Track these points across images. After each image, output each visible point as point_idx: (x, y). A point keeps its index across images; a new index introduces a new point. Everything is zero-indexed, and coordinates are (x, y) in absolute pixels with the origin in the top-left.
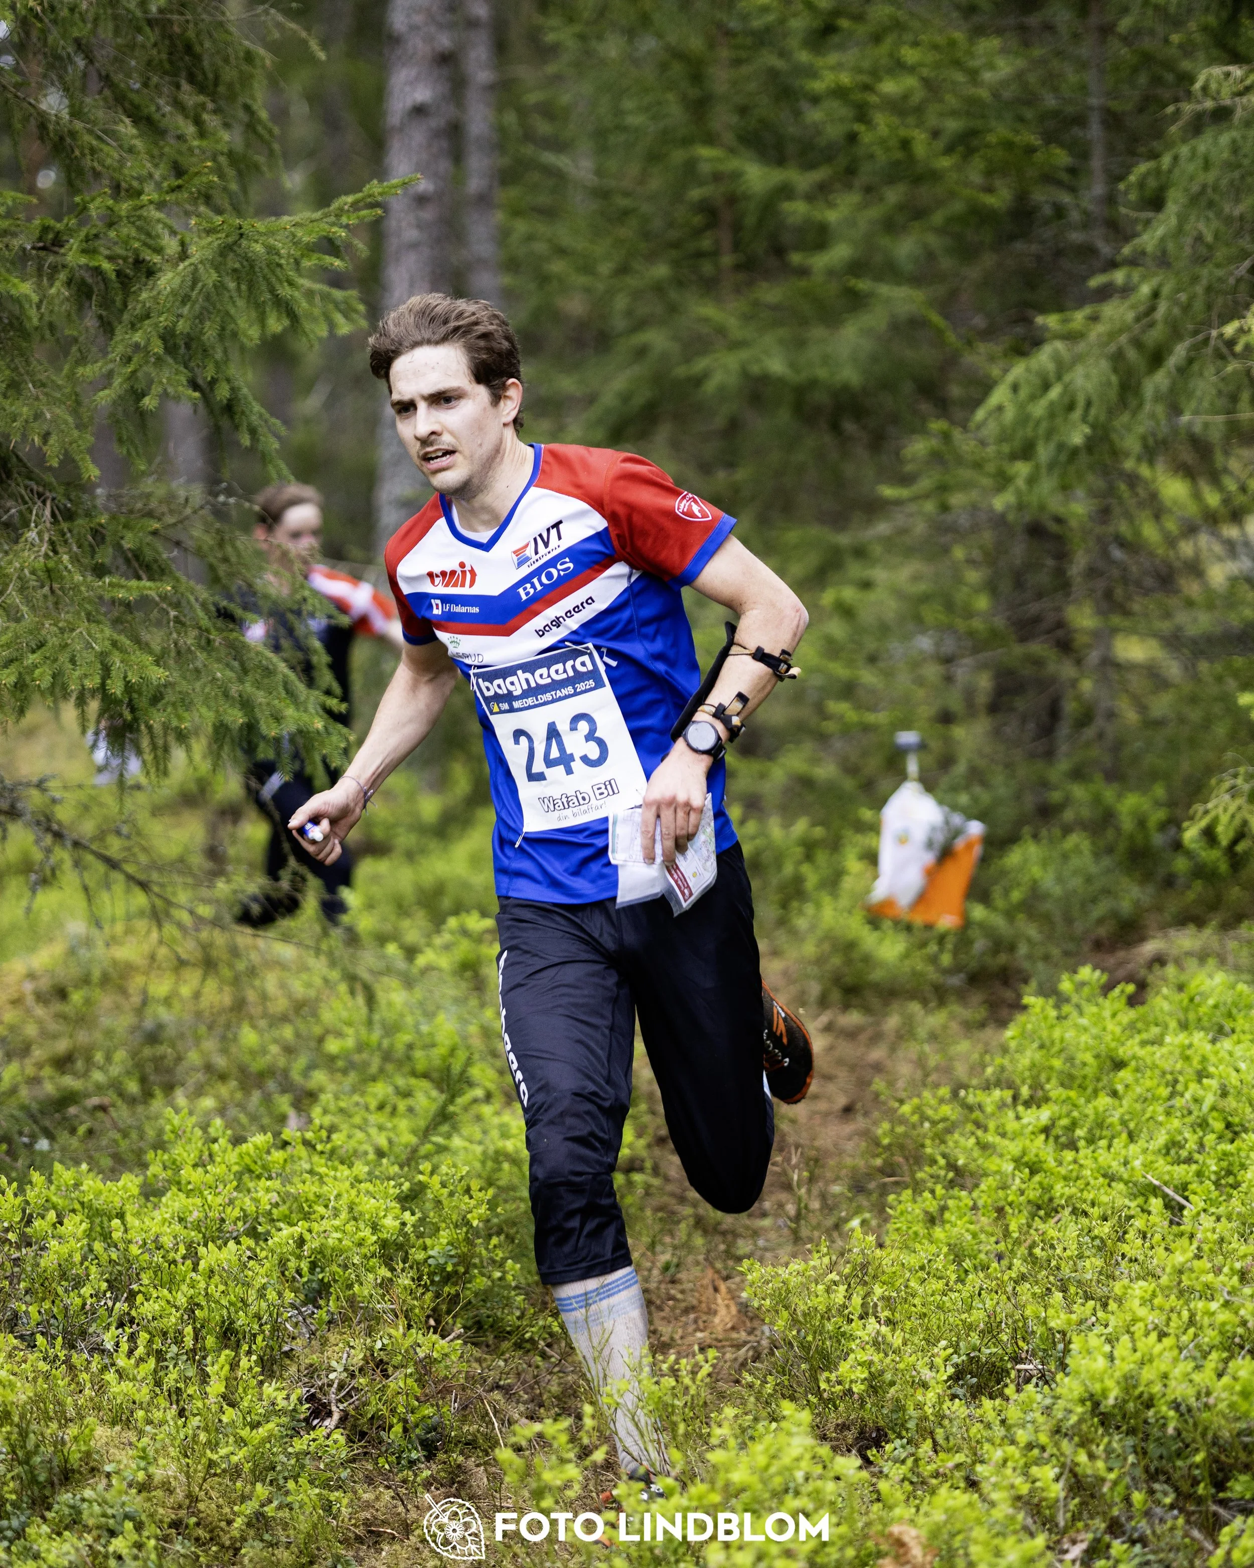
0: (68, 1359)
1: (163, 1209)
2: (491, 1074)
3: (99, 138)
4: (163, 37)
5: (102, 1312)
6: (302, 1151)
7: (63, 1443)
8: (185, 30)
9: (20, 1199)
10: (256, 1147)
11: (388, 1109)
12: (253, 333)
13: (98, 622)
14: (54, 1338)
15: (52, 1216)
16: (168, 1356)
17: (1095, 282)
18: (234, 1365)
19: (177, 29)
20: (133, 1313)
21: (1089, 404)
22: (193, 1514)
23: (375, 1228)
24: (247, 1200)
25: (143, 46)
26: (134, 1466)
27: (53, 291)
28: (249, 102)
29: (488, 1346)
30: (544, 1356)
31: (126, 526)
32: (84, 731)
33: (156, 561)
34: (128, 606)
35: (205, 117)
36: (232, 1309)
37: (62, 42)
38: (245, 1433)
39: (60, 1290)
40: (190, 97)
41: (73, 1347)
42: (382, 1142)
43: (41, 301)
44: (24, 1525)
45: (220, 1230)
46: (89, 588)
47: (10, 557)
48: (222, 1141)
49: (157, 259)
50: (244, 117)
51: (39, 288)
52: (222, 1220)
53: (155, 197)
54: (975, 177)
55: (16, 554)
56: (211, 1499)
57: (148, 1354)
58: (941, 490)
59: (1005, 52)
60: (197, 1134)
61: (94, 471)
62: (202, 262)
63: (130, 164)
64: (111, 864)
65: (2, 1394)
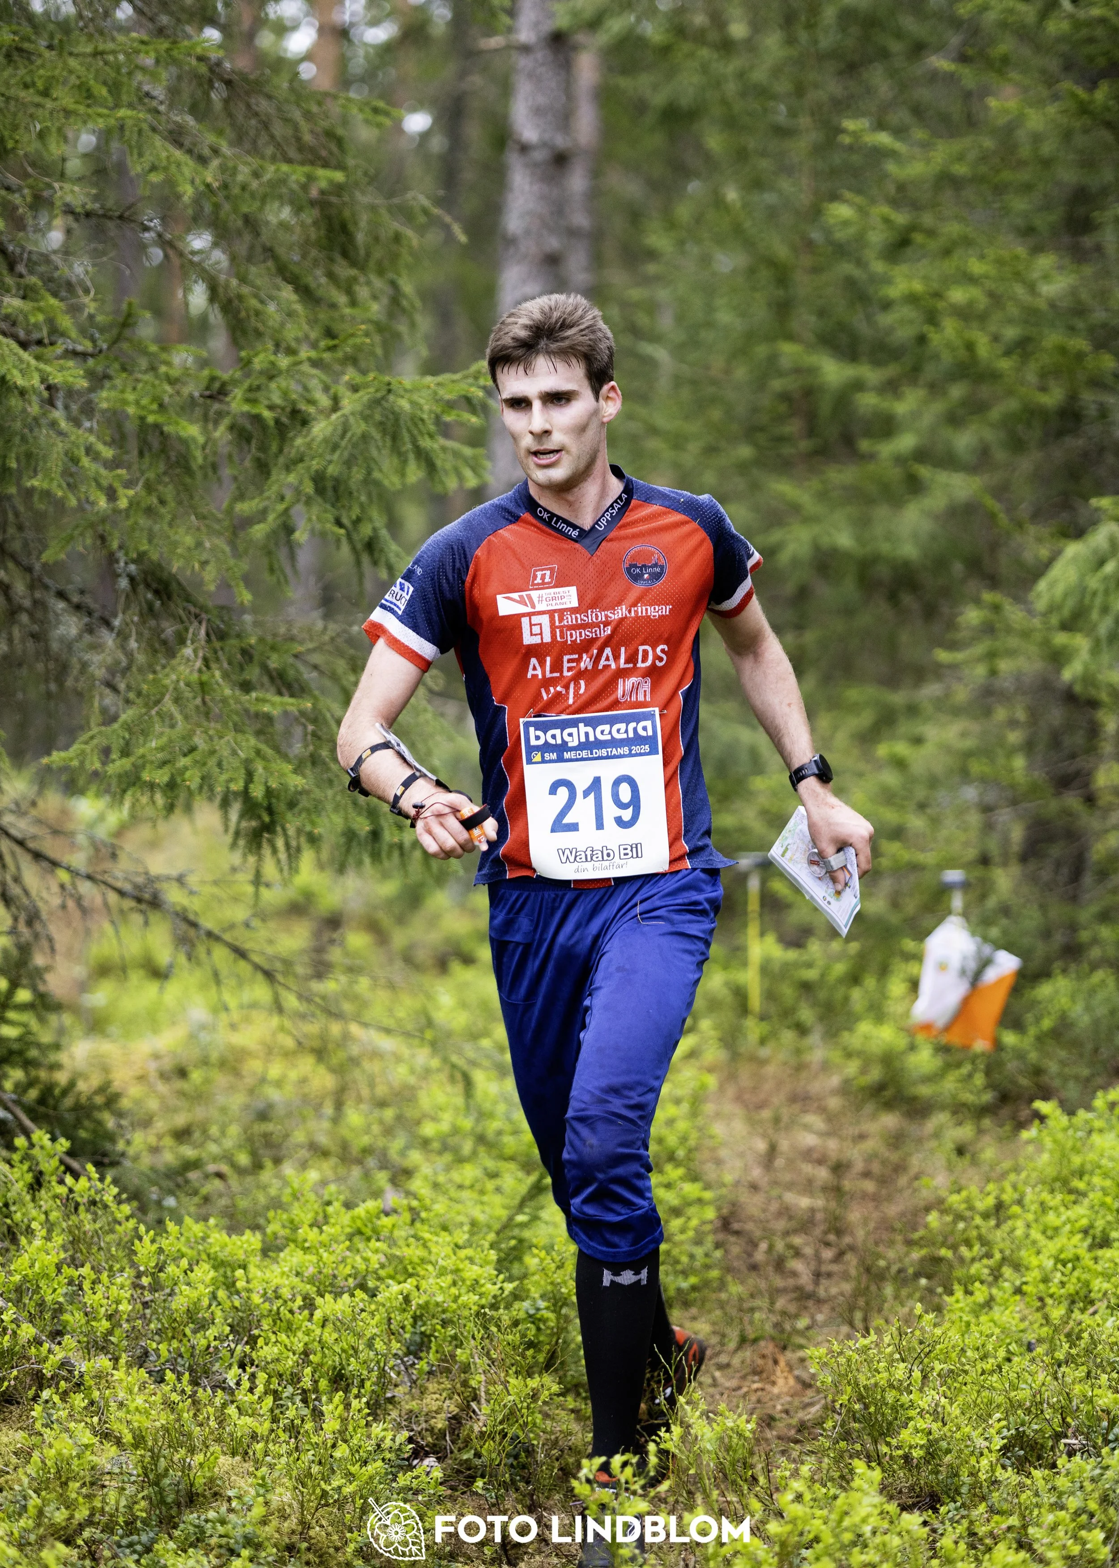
0: (195, 1392)
1: (282, 1263)
3: (262, 302)
4: (323, 215)
5: (224, 1353)
6: (407, 1216)
7: (190, 1468)
8: (341, 211)
9: (156, 1246)
10: (368, 1212)
12: (394, 482)
13: (243, 732)
14: (182, 1374)
15: (184, 1263)
16: (284, 1395)
18: (346, 1406)
19: (335, 211)
20: (254, 1355)
22: (305, 1540)
24: (358, 1259)
26: (253, 1492)
27: (217, 434)
28: (396, 279)
31: (273, 648)
32: (226, 830)
33: (297, 680)
34: (270, 719)
35: (357, 288)
36: (344, 1356)
37: (232, 217)
38: (354, 1469)
39: (188, 1331)
40: (343, 270)
41: (198, 1383)
43: (206, 443)
44: (154, 1541)
45: (331, 1285)
46: (237, 701)
47: (167, 670)
48: (337, 1205)
49: (312, 410)
50: (389, 290)
51: (205, 431)
52: (335, 1276)
53: (313, 354)
54: (1031, 377)
55: (173, 669)
56: (322, 1526)
57: (266, 1393)
58: (991, 655)
59: (1060, 268)
60: (312, 1197)
61: (246, 597)
62: (353, 414)
63: (289, 326)
64: (241, 953)
65: (138, 1420)
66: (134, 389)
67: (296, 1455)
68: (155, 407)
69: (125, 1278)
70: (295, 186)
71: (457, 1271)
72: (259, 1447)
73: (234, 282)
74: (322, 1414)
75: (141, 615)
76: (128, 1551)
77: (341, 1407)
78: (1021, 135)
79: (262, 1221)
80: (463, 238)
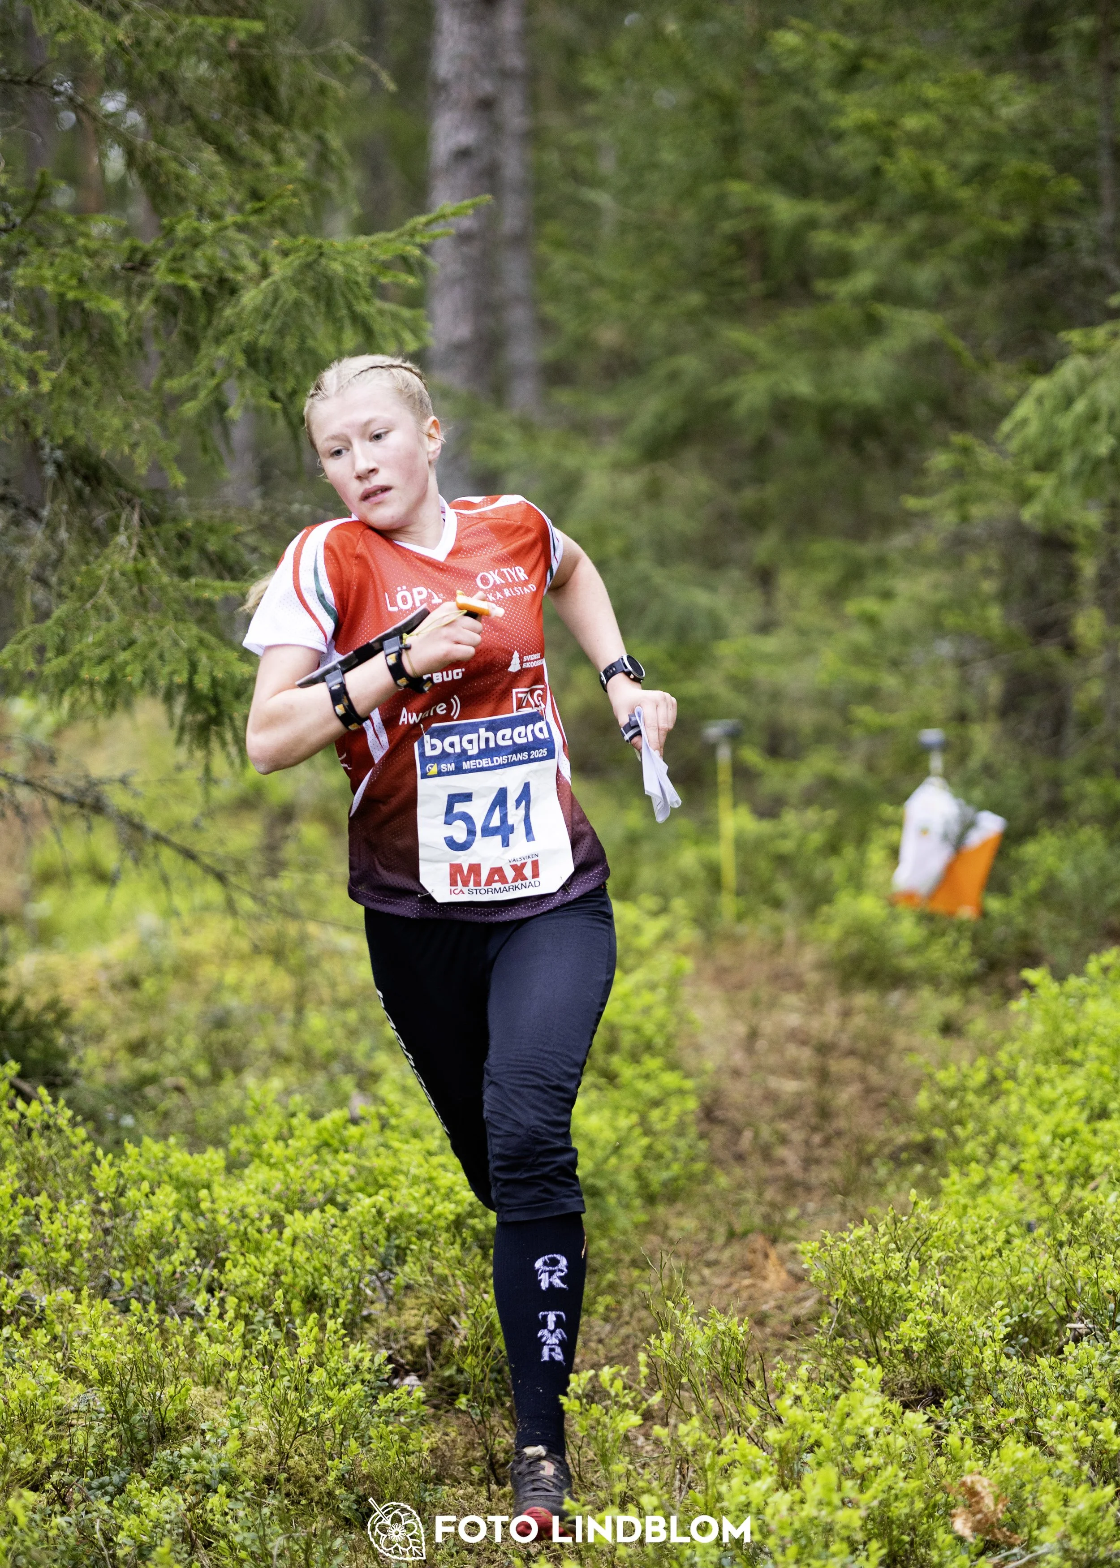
0: (162, 1321)
1: (248, 1181)
3: (183, 165)
4: (243, 68)
5: (191, 1278)
6: (376, 1124)
7: (161, 1402)
8: (262, 63)
9: (115, 1170)
10: (334, 1122)
13: (183, 620)
14: (148, 1303)
15: (145, 1186)
16: (256, 1319)
18: (321, 1328)
19: (255, 64)
20: (222, 1279)
21: (1112, 416)
22: (284, 1471)
24: (327, 1172)
25: (223, 79)
26: (227, 1424)
27: (141, 308)
28: (322, 131)
31: (211, 531)
32: (171, 725)
33: (237, 565)
34: (212, 605)
35: (282, 145)
36: (316, 1275)
37: (147, 76)
38: (333, 1393)
39: (152, 1257)
40: (267, 126)
41: (165, 1312)
43: (130, 318)
44: (125, 1481)
45: (300, 1200)
47: (100, 560)
48: (302, 1116)
49: (240, 277)
50: (316, 146)
51: (128, 305)
52: (303, 1192)
53: (239, 218)
54: (993, 205)
55: (107, 559)
56: (301, 1455)
57: (236, 1318)
58: (962, 501)
59: (1019, 88)
60: (277, 1109)
61: (180, 480)
62: (284, 279)
63: (213, 189)
64: (189, 855)
65: (103, 1355)
66: (52, 264)
67: (271, 1382)
68: (74, 282)
69: (83, 1205)
70: (212, 40)
71: (431, 1180)
72: (232, 1375)
73: (152, 145)
74: (296, 1337)
75: (70, 503)
76: (99, 1493)
77: (316, 1329)
79: (224, 1136)
80: (392, 86)
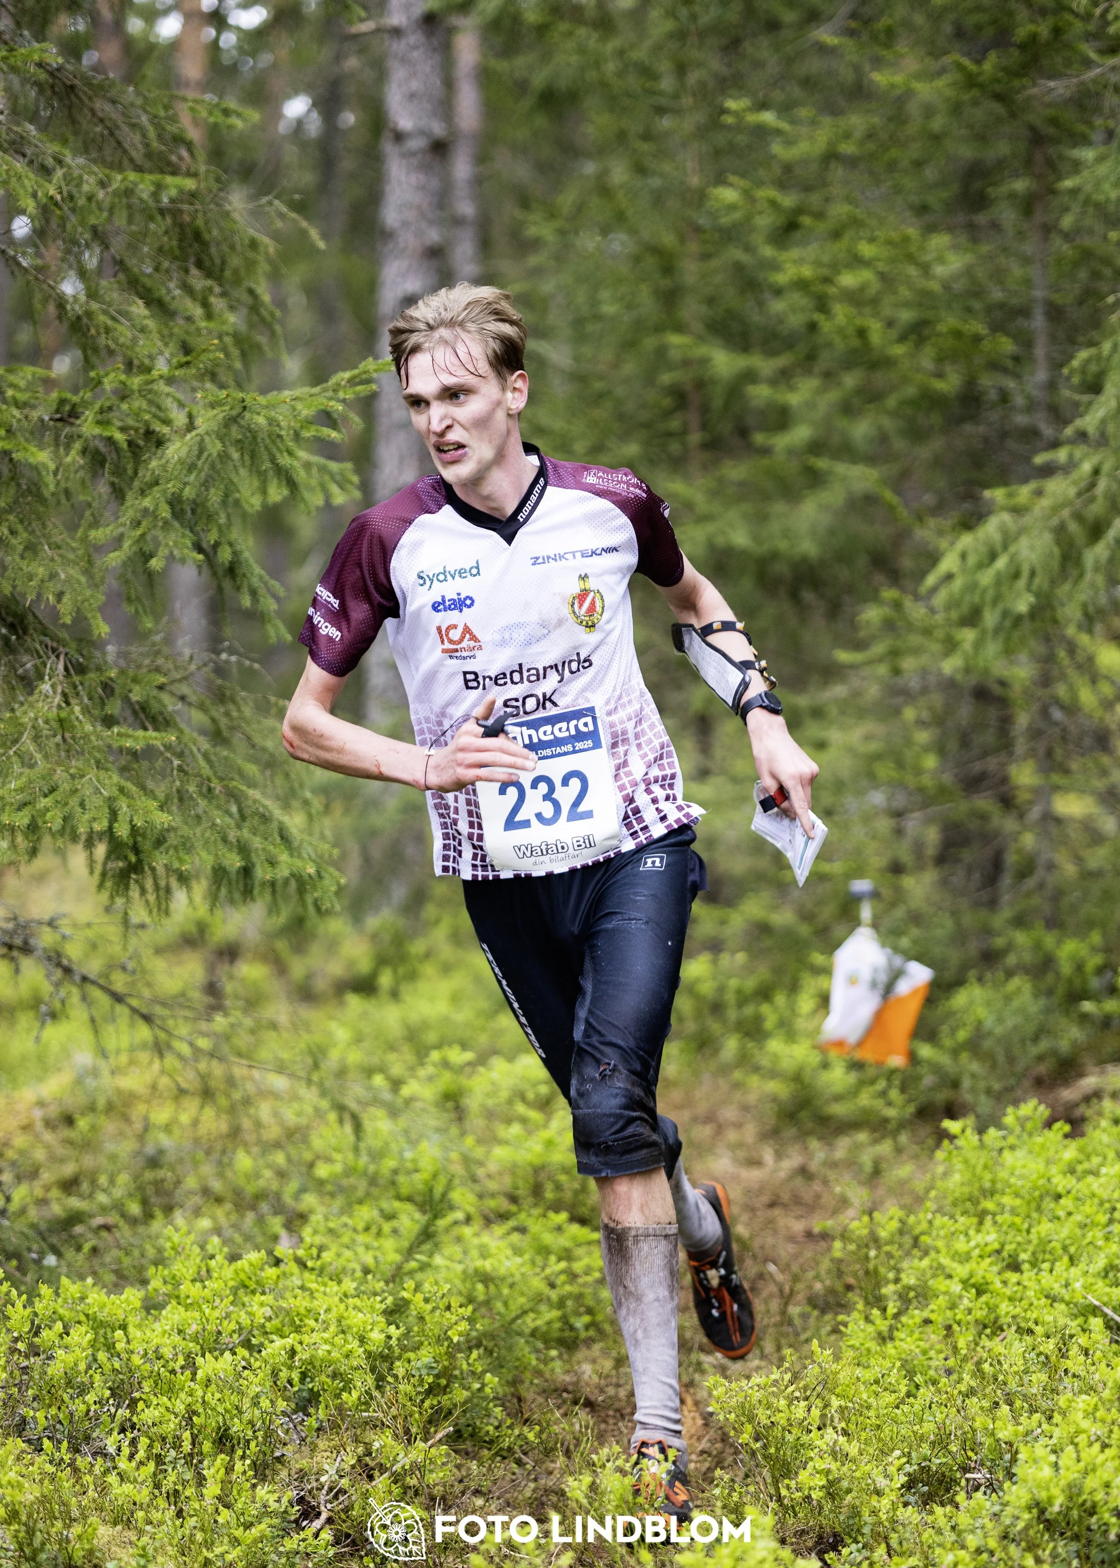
0: (73, 1462)
1: (163, 1321)
2: (471, 1198)
3: (113, 319)
4: (175, 224)
5: (105, 1418)
6: (293, 1267)
7: (68, 1541)
8: (194, 219)
9: (29, 1310)
10: (251, 1264)
11: (374, 1230)
12: (254, 503)
13: (107, 770)
14: (60, 1442)
15: (59, 1326)
16: (167, 1460)
17: (1040, 459)
18: (229, 1469)
19: (187, 218)
20: (135, 1419)
21: (1033, 574)
23: (362, 1340)
24: (242, 1313)
25: (155, 233)
26: (133, 1563)
27: (69, 459)
28: (253, 286)
29: (467, 1454)
30: (519, 1463)
31: (135, 680)
32: (92, 872)
33: (161, 713)
34: (134, 754)
35: (212, 300)
36: (227, 1416)
37: (80, 229)
38: (238, 1533)
39: (66, 1397)
40: (198, 281)
41: (77, 1451)
42: (369, 1260)
43: (57, 469)
45: (216, 1342)
46: (99, 737)
47: (25, 707)
48: (219, 1258)
49: (166, 430)
50: (248, 300)
51: (56, 456)
52: (219, 1333)
53: (167, 372)
54: (927, 361)
55: (31, 705)
57: (148, 1458)
58: (894, 654)
59: (955, 247)
60: (195, 1251)
61: (105, 628)
62: (208, 433)
63: (141, 342)
64: (117, 998)
65: (13, 1493)
67: (178, 1522)
68: (2, 433)
70: (144, 195)
71: (345, 1322)
72: (140, 1514)
74: (203, 1478)
77: (224, 1470)
78: (913, 108)
79: (143, 1276)
80: (322, 244)
